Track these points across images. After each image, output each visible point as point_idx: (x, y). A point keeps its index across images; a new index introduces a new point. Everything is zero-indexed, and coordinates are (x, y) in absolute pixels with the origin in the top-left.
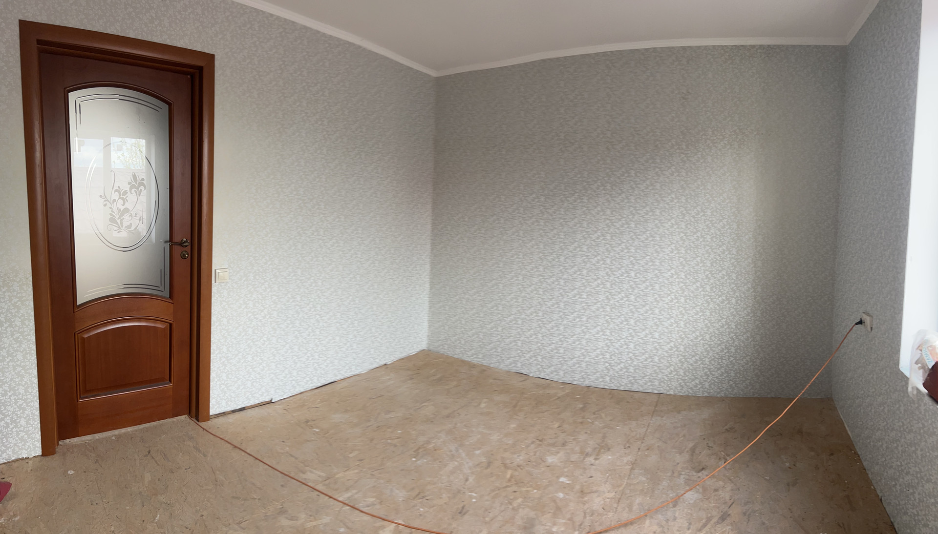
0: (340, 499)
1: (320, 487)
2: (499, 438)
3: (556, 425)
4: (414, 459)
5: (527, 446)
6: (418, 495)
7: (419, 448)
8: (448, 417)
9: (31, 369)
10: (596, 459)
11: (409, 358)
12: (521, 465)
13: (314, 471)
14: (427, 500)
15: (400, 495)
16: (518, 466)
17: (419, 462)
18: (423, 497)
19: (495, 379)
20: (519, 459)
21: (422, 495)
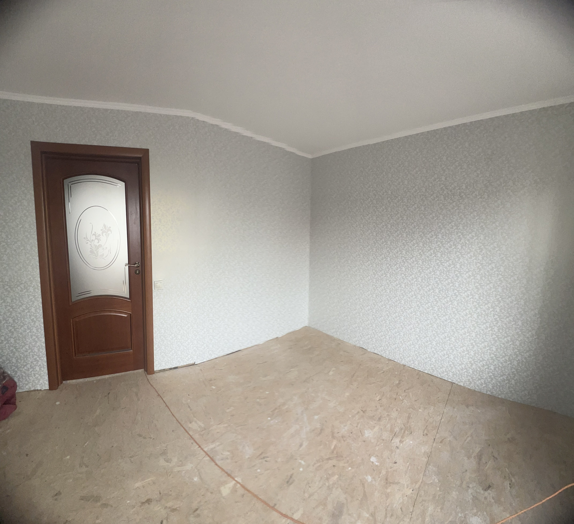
0: (206, 449)
1: (196, 437)
2: (334, 405)
3: (378, 399)
4: (269, 419)
5: (353, 416)
6: (261, 455)
7: (276, 409)
8: (305, 381)
9: (41, 338)
10: (401, 442)
11: (294, 333)
12: (345, 437)
13: (198, 422)
14: (266, 461)
15: (249, 451)
16: (343, 437)
17: (272, 421)
18: (264, 458)
19: (344, 351)
20: (344, 430)
21: (263, 455)
